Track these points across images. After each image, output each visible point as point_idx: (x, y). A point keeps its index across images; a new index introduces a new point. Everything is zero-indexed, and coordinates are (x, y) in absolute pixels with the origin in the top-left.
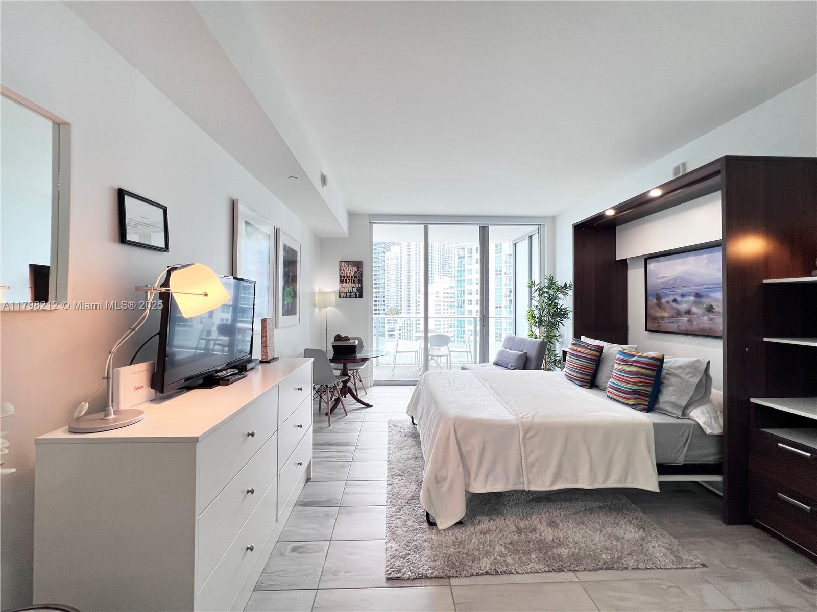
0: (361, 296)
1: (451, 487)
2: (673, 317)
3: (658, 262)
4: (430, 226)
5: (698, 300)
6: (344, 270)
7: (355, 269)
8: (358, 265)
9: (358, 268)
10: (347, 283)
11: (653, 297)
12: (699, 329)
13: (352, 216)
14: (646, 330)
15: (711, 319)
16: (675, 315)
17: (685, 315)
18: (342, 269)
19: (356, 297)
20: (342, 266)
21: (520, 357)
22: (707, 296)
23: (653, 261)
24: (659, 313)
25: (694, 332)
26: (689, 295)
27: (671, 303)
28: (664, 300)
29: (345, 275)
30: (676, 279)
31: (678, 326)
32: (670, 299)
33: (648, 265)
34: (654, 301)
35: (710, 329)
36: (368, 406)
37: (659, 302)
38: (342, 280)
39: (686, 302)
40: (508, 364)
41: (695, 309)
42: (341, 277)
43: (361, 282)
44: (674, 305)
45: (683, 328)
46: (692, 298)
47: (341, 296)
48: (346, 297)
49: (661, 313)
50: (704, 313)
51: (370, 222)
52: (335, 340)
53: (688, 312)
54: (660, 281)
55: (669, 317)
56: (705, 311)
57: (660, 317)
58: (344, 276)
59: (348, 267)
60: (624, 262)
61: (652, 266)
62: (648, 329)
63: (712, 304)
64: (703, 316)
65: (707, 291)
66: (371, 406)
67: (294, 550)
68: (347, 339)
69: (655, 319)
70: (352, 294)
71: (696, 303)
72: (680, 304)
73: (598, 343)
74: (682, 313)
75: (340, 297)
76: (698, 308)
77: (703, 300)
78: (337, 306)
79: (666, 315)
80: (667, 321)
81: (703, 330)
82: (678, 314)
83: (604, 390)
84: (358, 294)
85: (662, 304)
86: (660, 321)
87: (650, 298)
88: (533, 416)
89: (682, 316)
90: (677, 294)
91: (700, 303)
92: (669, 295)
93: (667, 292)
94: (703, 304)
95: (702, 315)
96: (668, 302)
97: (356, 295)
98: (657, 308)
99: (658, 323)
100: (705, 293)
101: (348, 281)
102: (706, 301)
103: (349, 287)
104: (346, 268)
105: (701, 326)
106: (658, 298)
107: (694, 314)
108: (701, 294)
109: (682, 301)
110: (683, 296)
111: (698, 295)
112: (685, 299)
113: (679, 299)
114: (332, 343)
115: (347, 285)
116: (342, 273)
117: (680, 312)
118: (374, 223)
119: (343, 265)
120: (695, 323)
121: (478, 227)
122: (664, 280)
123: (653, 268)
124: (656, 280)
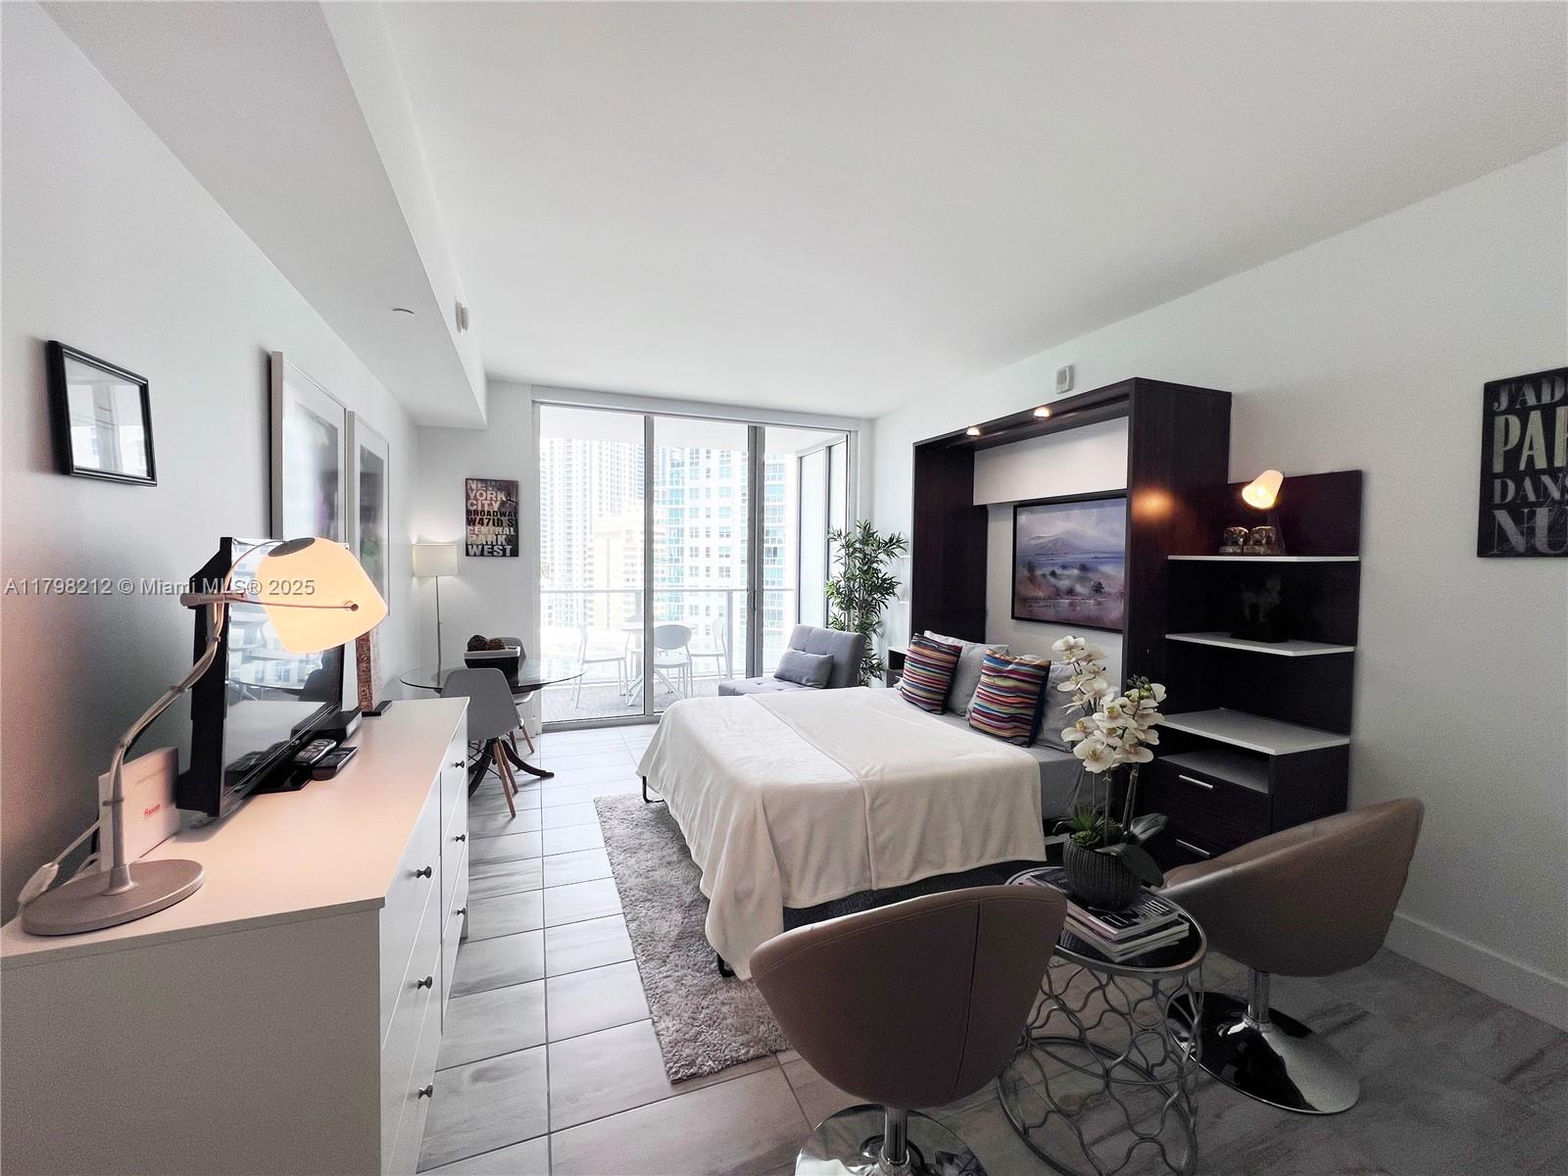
0: (515, 553)
1: (760, 906)
3: (1032, 512)
4: (657, 419)
6: (476, 499)
7: (502, 496)
8: (509, 488)
9: (508, 495)
10: (483, 524)
13: (495, 383)
14: (1013, 617)
18: (472, 495)
19: (504, 555)
20: (472, 490)
21: (822, 663)
22: (1096, 570)
23: (1026, 511)
27: (1048, 577)
28: (1038, 573)
29: (480, 508)
30: (1056, 541)
31: (1057, 612)
32: (1047, 570)
33: (1018, 517)
34: (1026, 573)
36: (545, 775)
38: (472, 518)
39: (1069, 577)
40: (801, 678)
41: (1079, 588)
42: (468, 512)
43: (514, 523)
44: (1052, 580)
45: (1063, 615)
46: (1076, 572)
47: (471, 552)
48: (482, 554)
51: (533, 401)
52: (471, 647)
53: (1071, 592)
54: (1033, 542)
55: (1044, 599)
58: (476, 512)
59: (486, 491)
60: (984, 509)
61: (1024, 518)
62: (1016, 615)
65: (1096, 562)
66: (551, 775)
67: (477, 1077)
68: (497, 644)
69: (1025, 600)
70: (495, 548)
71: (1082, 579)
73: (951, 641)
75: (468, 554)
76: (1084, 586)
77: (1090, 575)
78: (461, 573)
79: (1041, 594)
81: (1089, 618)
82: (1058, 593)
83: (961, 715)
84: (508, 548)
86: (1033, 604)
87: (1019, 568)
88: (882, 770)
90: (1056, 564)
92: (1046, 565)
93: (1043, 559)
96: (1044, 576)
97: (504, 550)
98: (1029, 582)
101: (486, 521)
103: (487, 533)
104: (481, 495)
105: (1087, 613)
106: (1031, 568)
107: (1077, 595)
109: (1063, 575)
111: (1084, 568)
112: (1067, 572)
113: (1059, 571)
114: (466, 655)
115: (484, 529)
116: (472, 505)
118: (541, 403)
119: (474, 486)
120: (1078, 608)
121: (745, 427)
122: (1040, 541)
123: (1025, 522)
124: (1028, 540)
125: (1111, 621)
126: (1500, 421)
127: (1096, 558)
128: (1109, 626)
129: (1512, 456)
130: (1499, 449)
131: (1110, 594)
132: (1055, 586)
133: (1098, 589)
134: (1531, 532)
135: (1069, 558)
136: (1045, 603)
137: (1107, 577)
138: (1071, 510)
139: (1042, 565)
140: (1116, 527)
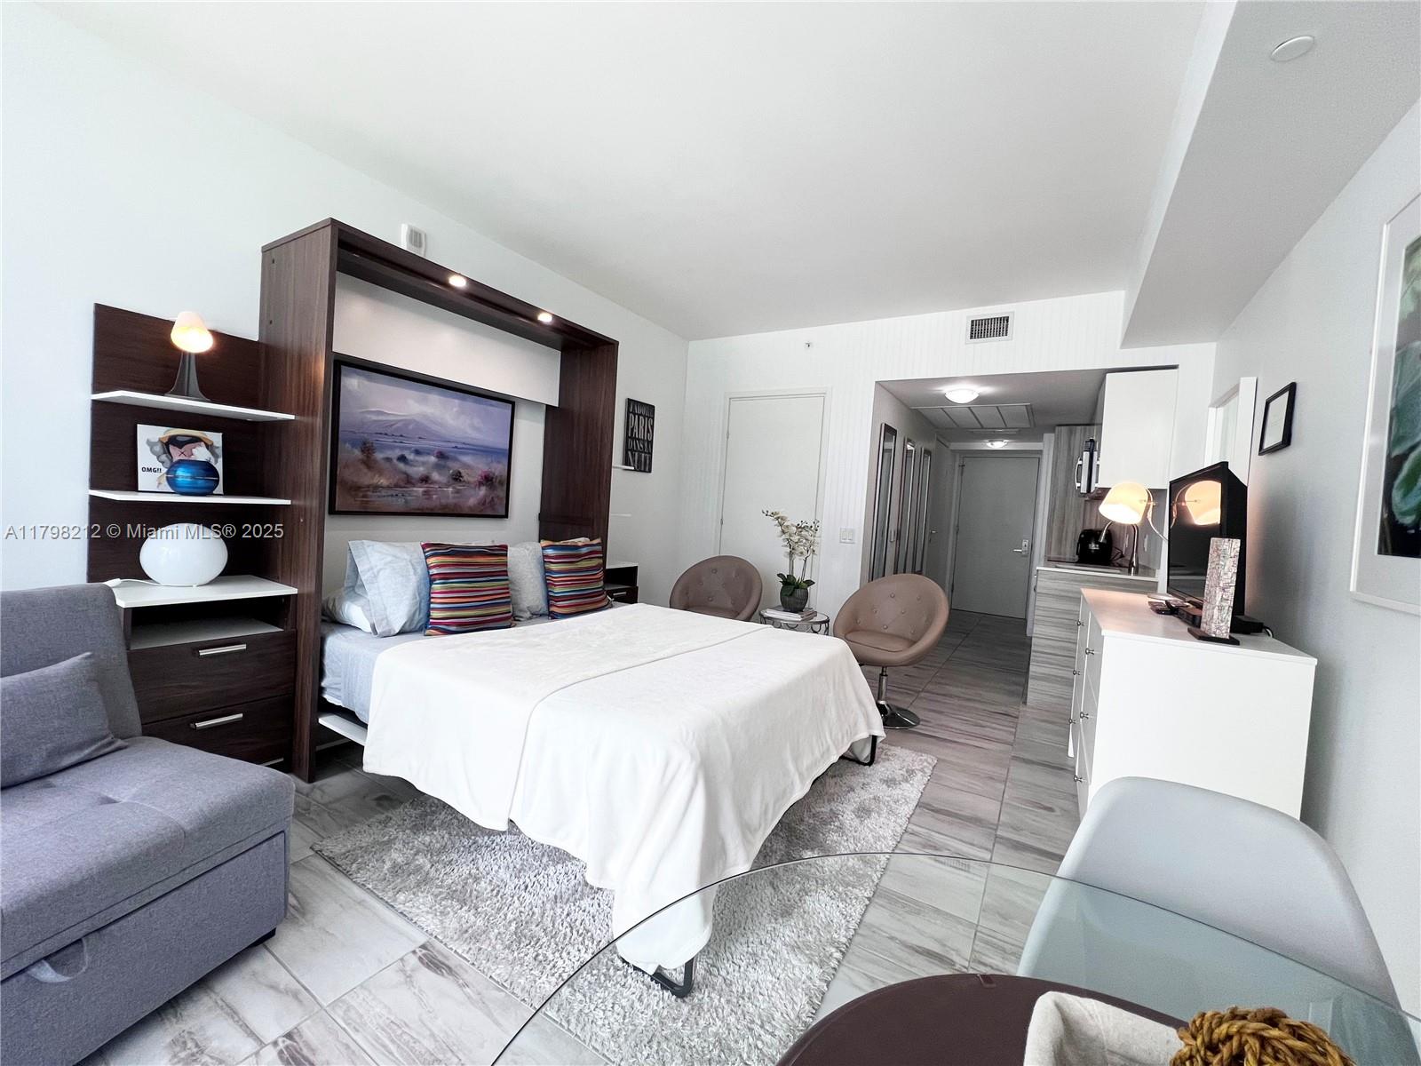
2: (397, 486)
3: (369, 379)
5: (442, 462)
11: (354, 445)
12: (441, 505)
14: (333, 512)
15: (458, 492)
16: (402, 484)
17: (419, 485)
22: (456, 460)
23: (363, 375)
24: (367, 478)
25: (432, 510)
26: (428, 452)
27: (395, 461)
28: (379, 456)
30: (407, 423)
31: (406, 502)
32: (394, 454)
33: (342, 377)
34: (357, 453)
35: (455, 504)
37: (368, 457)
39: (424, 464)
41: (435, 476)
44: (401, 466)
45: (414, 505)
46: (433, 459)
49: (373, 478)
50: (449, 482)
53: (425, 479)
54: (374, 418)
55: (388, 487)
56: (451, 480)
57: (368, 486)
62: (337, 509)
63: (461, 471)
64: (448, 486)
65: (455, 452)
69: (357, 488)
71: (437, 467)
72: (412, 465)
74: (413, 481)
76: (440, 474)
77: (450, 464)
79: (383, 481)
80: (384, 493)
81: (446, 507)
82: (409, 481)
85: (376, 461)
86: (369, 493)
87: (345, 446)
89: (414, 486)
90: (409, 448)
91: (444, 467)
92: (392, 448)
93: (389, 440)
94: (449, 469)
95: (446, 484)
96: (388, 460)
98: (362, 467)
99: (364, 496)
100: (452, 454)
102: (454, 466)
105: (444, 501)
106: (367, 449)
107: (435, 482)
108: (447, 454)
109: (417, 461)
110: (418, 452)
111: (442, 456)
112: (420, 459)
113: (411, 457)
117: (412, 478)
120: (434, 496)
122: (381, 418)
123: (356, 387)
124: (363, 412)
125: (470, 508)
126: (631, 415)
127: (456, 447)
128: (466, 511)
129: (632, 429)
130: (630, 427)
131: (469, 483)
132: (405, 473)
133: (457, 477)
134: (634, 461)
135: (423, 444)
136: (390, 492)
137: (466, 466)
138: (430, 393)
139: (384, 447)
140: (477, 422)
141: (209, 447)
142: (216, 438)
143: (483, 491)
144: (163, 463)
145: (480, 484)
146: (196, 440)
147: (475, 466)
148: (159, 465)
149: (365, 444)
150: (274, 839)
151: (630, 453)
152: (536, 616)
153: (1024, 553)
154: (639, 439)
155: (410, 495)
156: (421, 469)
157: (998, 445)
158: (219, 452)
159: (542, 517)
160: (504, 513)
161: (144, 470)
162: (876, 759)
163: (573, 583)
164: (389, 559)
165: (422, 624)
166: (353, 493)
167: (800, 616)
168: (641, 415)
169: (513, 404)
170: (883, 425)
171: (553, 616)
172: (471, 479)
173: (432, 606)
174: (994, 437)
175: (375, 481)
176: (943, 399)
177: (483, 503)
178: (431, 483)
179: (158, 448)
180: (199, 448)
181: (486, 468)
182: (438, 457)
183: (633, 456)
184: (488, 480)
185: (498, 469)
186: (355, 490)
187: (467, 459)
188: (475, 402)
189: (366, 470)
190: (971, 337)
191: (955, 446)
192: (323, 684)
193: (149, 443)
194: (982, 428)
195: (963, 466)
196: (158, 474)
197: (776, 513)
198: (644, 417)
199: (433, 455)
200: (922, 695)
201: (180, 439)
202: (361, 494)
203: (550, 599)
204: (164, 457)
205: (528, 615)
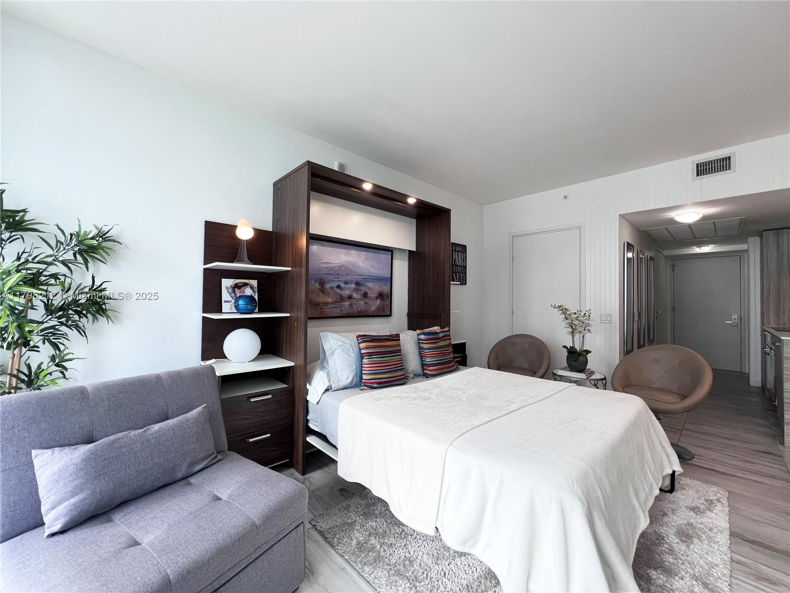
2: (336, 302)
3: (322, 245)
5: (358, 287)
11: (316, 281)
12: (358, 311)
15: (366, 303)
16: (339, 301)
17: (347, 301)
22: (365, 285)
23: (317, 243)
24: (322, 299)
25: (354, 314)
26: (351, 282)
27: (335, 288)
28: (328, 286)
30: (340, 267)
31: (341, 310)
32: (335, 285)
33: (310, 246)
34: (317, 285)
35: (365, 310)
37: (322, 287)
39: (349, 288)
41: (355, 295)
44: (338, 290)
45: (345, 312)
46: (353, 286)
49: (325, 298)
50: (361, 298)
53: (350, 297)
54: (325, 266)
55: (332, 303)
56: (362, 297)
57: (323, 303)
61: (314, 248)
63: (367, 291)
64: (361, 300)
65: (363, 281)
69: (317, 304)
71: (356, 290)
72: (343, 290)
74: (344, 299)
76: (357, 294)
77: (361, 288)
79: (330, 300)
80: (330, 306)
81: (360, 312)
82: (342, 299)
85: (326, 289)
86: (324, 307)
87: (312, 282)
89: (345, 301)
90: (341, 281)
91: (359, 290)
92: (333, 281)
93: (331, 277)
94: (361, 291)
96: (332, 288)
98: (320, 293)
99: (321, 309)
100: (363, 282)
102: (364, 289)
105: (359, 309)
106: (322, 283)
107: (355, 299)
108: (360, 282)
109: (346, 288)
110: (346, 283)
111: (357, 284)
112: (347, 286)
113: (343, 285)
117: (344, 297)
120: (355, 307)
122: (328, 265)
123: (316, 250)
124: (319, 263)
125: (372, 312)
126: (453, 252)
127: (364, 278)
128: (371, 314)
129: (455, 260)
130: (454, 259)
131: (371, 298)
132: (340, 295)
133: (365, 295)
134: (457, 279)
135: (348, 278)
136: (333, 306)
137: (370, 289)
138: (351, 250)
139: (330, 281)
140: (375, 264)
141: (252, 288)
142: (254, 283)
143: (378, 302)
144: (232, 297)
145: (377, 298)
146: (246, 285)
147: (374, 288)
148: (231, 299)
149: (320, 280)
150: (299, 527)
151: (454, 274)
152: (416, 375)
153: (734, 324)
154: (458, 266)
155: (343, 307)
156: (348, 292)
157: (706, 249)
158: (256, 290)
159: (409, 315)
160: (389, 314)
161: (225, 302)
162: (676, 488)
163: (437, 355)
164: (341, 343)
165: (359, 384)
166: (316, 307)
167: (585, 375)
168: (459, 251)
169: (392, 251)
170: (626, 243)
171: (426, 376)
172: (372, 296)
173: (363, 372)
174: (700, 244)
175: (326, 300)
176: (672, 221)
177: (378, 309)
178: (353, 299)
179: (230, 290)
180: (247, 289)
181: (380, 289)
182: (355, 284)
183: (456, 276)
184: (381, 295)
185: (386, 289)
186: (317, 306)
187: (370, 285)
188: (373, 252)
189: (321, 294)
190: (698, 175)
191: (667, 253)
192: (308, 418)
193: (227, 288)
194: (695, 238)
195: (674, 266)
196: (231, 304)
197: (561, 306)
198: (461, 252)
199: (353, 283)
200: (684, 432)
201: (239, 284)
202: (319, 308)
203: (423, 365)
204: (233, 295)
205: (412, 375)
